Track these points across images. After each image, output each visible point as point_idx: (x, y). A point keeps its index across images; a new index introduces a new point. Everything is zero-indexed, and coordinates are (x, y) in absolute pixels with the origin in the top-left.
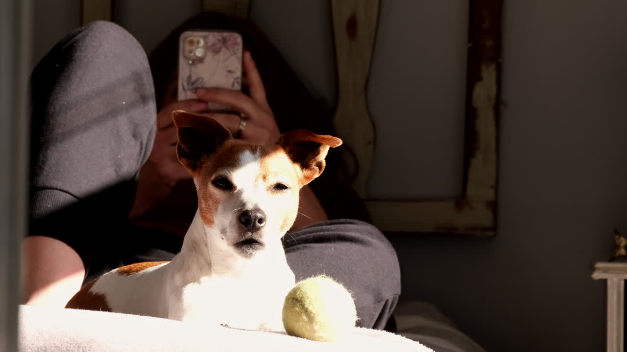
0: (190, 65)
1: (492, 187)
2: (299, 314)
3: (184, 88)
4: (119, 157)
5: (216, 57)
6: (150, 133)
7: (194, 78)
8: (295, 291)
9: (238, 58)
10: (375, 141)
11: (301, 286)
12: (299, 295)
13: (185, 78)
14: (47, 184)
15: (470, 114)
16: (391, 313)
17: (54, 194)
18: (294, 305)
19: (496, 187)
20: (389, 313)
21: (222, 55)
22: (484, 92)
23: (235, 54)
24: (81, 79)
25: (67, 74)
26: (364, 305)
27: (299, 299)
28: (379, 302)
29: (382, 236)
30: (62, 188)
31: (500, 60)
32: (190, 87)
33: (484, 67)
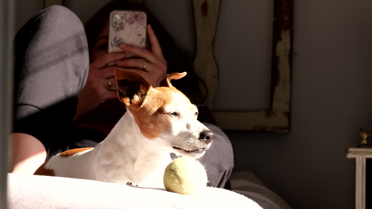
0: (116, 30)
1: (287, 103)
2: (174, 179)
3: (112, 44)
4: (67, 86)
5: (131, 26)
6: (85, 72)
7: (118, 38)
8: (171, 165)
9: (144, 27)
10: (218, 76)
11: (174, 162)
12: (173, 167)
13: (113, 39)
14: (24, 102)
15: (275, 60)
16: (228, 179)
17: (28, 108)
18: (170, 173)
19: (290, 104)
20: (226, 179)
21: (135, 25)
22: (283, 47)
23: (142, 24)
24: (45, 40)
25: (36, 37)
26: (212, 174)
27: (173, 170)
28: (221, 172)
29: (223, 133)
30: (33, 104)
31: (292, 28)
32: (116, 44)
33: (283, 32)
